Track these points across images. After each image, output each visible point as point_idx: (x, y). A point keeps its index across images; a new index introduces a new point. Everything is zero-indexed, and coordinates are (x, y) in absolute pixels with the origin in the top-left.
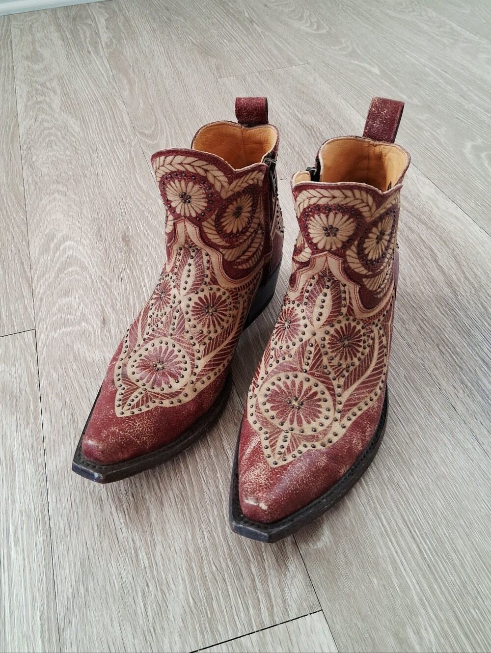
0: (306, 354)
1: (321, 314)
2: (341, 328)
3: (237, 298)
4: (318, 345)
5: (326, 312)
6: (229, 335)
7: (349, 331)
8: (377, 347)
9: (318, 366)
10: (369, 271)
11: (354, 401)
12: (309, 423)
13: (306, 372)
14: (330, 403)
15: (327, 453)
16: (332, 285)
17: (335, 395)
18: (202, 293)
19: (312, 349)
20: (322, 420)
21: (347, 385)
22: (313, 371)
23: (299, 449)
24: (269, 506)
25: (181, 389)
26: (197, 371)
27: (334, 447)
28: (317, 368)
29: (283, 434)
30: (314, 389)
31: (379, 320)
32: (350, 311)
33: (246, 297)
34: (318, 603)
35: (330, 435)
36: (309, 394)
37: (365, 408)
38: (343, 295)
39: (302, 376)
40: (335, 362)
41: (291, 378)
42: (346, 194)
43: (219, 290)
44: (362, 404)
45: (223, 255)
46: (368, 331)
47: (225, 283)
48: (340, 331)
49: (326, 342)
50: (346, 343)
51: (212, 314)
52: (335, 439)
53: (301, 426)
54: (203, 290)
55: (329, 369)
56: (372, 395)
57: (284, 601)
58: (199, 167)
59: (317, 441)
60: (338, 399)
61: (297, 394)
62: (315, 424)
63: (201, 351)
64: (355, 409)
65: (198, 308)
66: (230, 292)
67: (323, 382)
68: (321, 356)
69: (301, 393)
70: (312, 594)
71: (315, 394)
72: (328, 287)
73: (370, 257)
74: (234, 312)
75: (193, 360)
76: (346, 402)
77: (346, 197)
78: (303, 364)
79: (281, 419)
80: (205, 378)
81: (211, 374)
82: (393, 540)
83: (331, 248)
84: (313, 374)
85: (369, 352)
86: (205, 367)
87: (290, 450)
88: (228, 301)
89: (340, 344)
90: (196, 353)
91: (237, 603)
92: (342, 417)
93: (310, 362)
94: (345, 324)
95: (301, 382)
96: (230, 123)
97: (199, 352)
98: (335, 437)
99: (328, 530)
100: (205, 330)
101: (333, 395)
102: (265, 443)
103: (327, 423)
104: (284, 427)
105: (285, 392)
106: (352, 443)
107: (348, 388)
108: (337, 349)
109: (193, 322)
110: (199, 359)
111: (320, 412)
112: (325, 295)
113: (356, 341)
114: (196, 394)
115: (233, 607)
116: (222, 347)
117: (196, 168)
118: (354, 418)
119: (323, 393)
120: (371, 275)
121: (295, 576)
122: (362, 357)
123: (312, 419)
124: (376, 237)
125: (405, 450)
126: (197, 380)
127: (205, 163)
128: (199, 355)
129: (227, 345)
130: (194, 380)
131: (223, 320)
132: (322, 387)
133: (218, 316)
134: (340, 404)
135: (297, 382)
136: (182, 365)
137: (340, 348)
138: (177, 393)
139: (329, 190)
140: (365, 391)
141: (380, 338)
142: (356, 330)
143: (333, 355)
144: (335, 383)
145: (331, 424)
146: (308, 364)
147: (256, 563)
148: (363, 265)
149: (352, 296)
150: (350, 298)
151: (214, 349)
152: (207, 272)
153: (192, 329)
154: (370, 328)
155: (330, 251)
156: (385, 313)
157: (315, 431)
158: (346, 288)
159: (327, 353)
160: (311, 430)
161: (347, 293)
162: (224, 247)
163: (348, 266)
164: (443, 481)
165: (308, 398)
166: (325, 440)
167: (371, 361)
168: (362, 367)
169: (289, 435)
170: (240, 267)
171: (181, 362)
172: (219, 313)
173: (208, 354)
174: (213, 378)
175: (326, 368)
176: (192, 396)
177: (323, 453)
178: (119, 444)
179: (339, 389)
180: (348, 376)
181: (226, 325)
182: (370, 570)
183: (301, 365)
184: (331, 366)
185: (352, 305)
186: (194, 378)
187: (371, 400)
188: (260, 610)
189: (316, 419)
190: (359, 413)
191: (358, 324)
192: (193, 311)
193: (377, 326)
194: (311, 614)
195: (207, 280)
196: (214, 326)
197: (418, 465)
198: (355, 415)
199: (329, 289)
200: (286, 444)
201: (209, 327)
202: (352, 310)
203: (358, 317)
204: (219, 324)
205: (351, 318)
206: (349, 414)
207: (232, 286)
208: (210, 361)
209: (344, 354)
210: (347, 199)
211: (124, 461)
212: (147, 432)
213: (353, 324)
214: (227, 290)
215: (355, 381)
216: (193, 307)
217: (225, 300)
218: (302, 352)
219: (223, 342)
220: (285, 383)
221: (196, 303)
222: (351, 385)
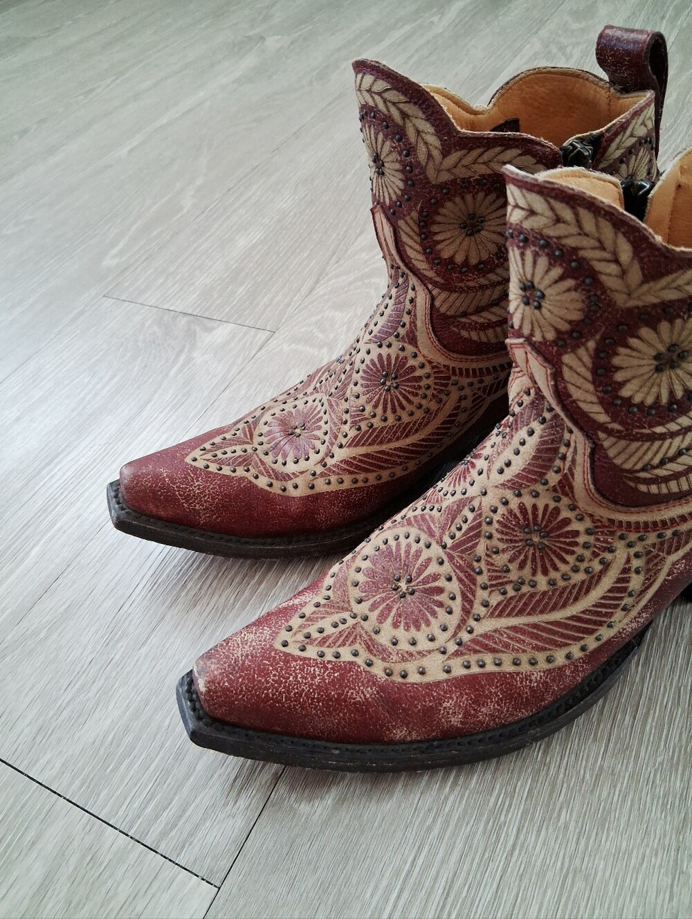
0: (459, 520)
1: (508, 464)
2: (535, 507)
3: (446, 385)
4: (480, 515)
5: (519, 464)
6: (407, 436)
7: (550, 521)
8: (607, 582)
9: (466, 550)
10: (614, 421)
11: (496, 643)
12: (395, 625)
13: (444, 547)
14: (453, 621)
15: (382, 688)
16: (551, 420)
17: (469, 612)
18: (386, 349)
19: (470, 516)
20: (421, 637)
21: (501, 611)
22: (455, 554)
23: (341, 650)
24: (209, 691)
25: (293, 474)
26: (330, 462)
27: (401, 688)
28: (462, 552)
29: (346, 615)
30: (441, 583)
31: (641, 539)
32: (565, 486)
33: (467, 391)
34: (223, 876)
35: (411, 667)
36: (430, 585)
37: (508, 668)
38: (563, 449)
39: (436, 550)
40: (501, 560)
41: (421, 544)
42: (559, 212)
43: (415, 356)
44: (507, 658)
45: (433, 299)
46: (598, 544)
47: (428, 348)
48: (530, 511)
49: (496, 517)
50: (536, 539)
51: (388, 390)
52: (414, 678)
53: (381, 622)
54: (389, 346)
55: (483, 565)
56: (541, 657)
57: (192, 834)
58: (394, 104)
59: (383, 659)
60: (472, 622)
61: (414, 574)
62: (401, 633)
63: (349, 437)
64: (488, 658)
65: (372, 370)
66: (433, 367)
67: (460, 580)
68: (478, 535)
69: (419, 576)
70: (228, 860)
71: (440, 590)
72: (544, 421)
73: (625, 392)
74: (433, 406)
75: (332, 444)
76: (481, 636)
77: (558, 220)
78: (447, 533)
79: (364, 594)
80: (333, 478)
81: (347, 479)
82: (405, 895)
83: (532, 335)
84: (451, 558)
85: (583, 582)
86: (341, 462)
87: (325, 642)
88: (424, 383)
89: (521, 536)
90: (340, 436)
91: (146, 785)
92: (457, 654)
93: (458, 534)
94: (547, 506)
95: (429, 560)
96: (591, 78)
97: (346, 436)
98: (418, 676)
99: (333, 800)
100: (369, 408)
101: (466, 611)
102: (309, 610)
103: (424, 645)
104: (358, 608)
105: (400, 560)
106: (441, 705)
107: (500, 615)
108: (511, 541)
109: (359, 389)
110: (341, 446)
111: (428, 623)
112: (531, 433)
113: (560, 548)
114: (310, 492)
115: (139, 785)
116: (384, 447)
117: (389, 104)
118: (475, 670)
119: (453, 598)
120: (618, 431)
121: (234, 817)
122: (561, 583)
123: (406, 624)
124: (654, 353)
125: (568, 786)
126: (322, 475)
127: (402, 98)
128: (344, 441)
129: (395, 449)
130: (318, 473)
131: (403, 408)
132: (454, 587)
133: (396, 396)
134: (470, 632)
135: (426, 554)
136: (317, 444)
137: (516, 541)
138: (286, 477)
139: (524, 191)
140: (528, 640)
141: (626, 570)
142: (569, 528)
143: (501, 546)
144: (481, 595)
145: (429, 652)
146: (453, 537)
147: (211, 760)
148: (601, 402)
149: (579, 459)
150: (574, 461)
151: (370, 445)
152: (406, 319)
153: (353, 398)
154: (606, 541)
155: (529, 340)
156: (669, 533)
157: (395, 644)
158: (573, 437)
159: (490, 537)
160: (390, 637)
161: (571, 450)
162: (435, 284)
163: (565, 388)
164: (580, 884)
165: (425, 591)
166: (398, 668)
167: (576, 599)
168: (550, 599)
169: (351, 622)
170: (464, 333)
171: (319, 439)
172: (401, 393)
173: (356, 445)
174: (347, 485)
175: (478, 560)
176: (302, 492)
177: (374, 684)
178: (154, 492)
179: (483, 609)
180: (511, 598)
181: (406, 418)
182: (330, 903)
183: (443, 533)
184: (488, 563)
185: (573, 475)
186: (319, 469)
187: (533, 663)
188: (157, 817)
189: (413, 629)
190: (490, 668)
191: (581, 519)
192: (365, 372)
193: (630, 545)
194: (203, 879)
195: (402, 331)
196: (385, 410)
197: (566, 827)
198: (482, 666)
199: (542, 426)
200: (330, 630)
201: (375, 406)
202: (571, 488)
203: (581, 504)
204: (394, 411)
205: (565, 501)
206: (473, 658)
207: (440, 359)
208: (354, 458)
209: (522, 557)
210: (562, 225)
211: (159, 518)
212: (205, 501)
213: (565, 514)
214: (430, 362)
215: (521, 613)
216: (367, 365)
217: (420, 378)
218: (454, 513)
219: (390, 441)
220: (409, 546)
221: (372, 360)
222: (509, 615)
